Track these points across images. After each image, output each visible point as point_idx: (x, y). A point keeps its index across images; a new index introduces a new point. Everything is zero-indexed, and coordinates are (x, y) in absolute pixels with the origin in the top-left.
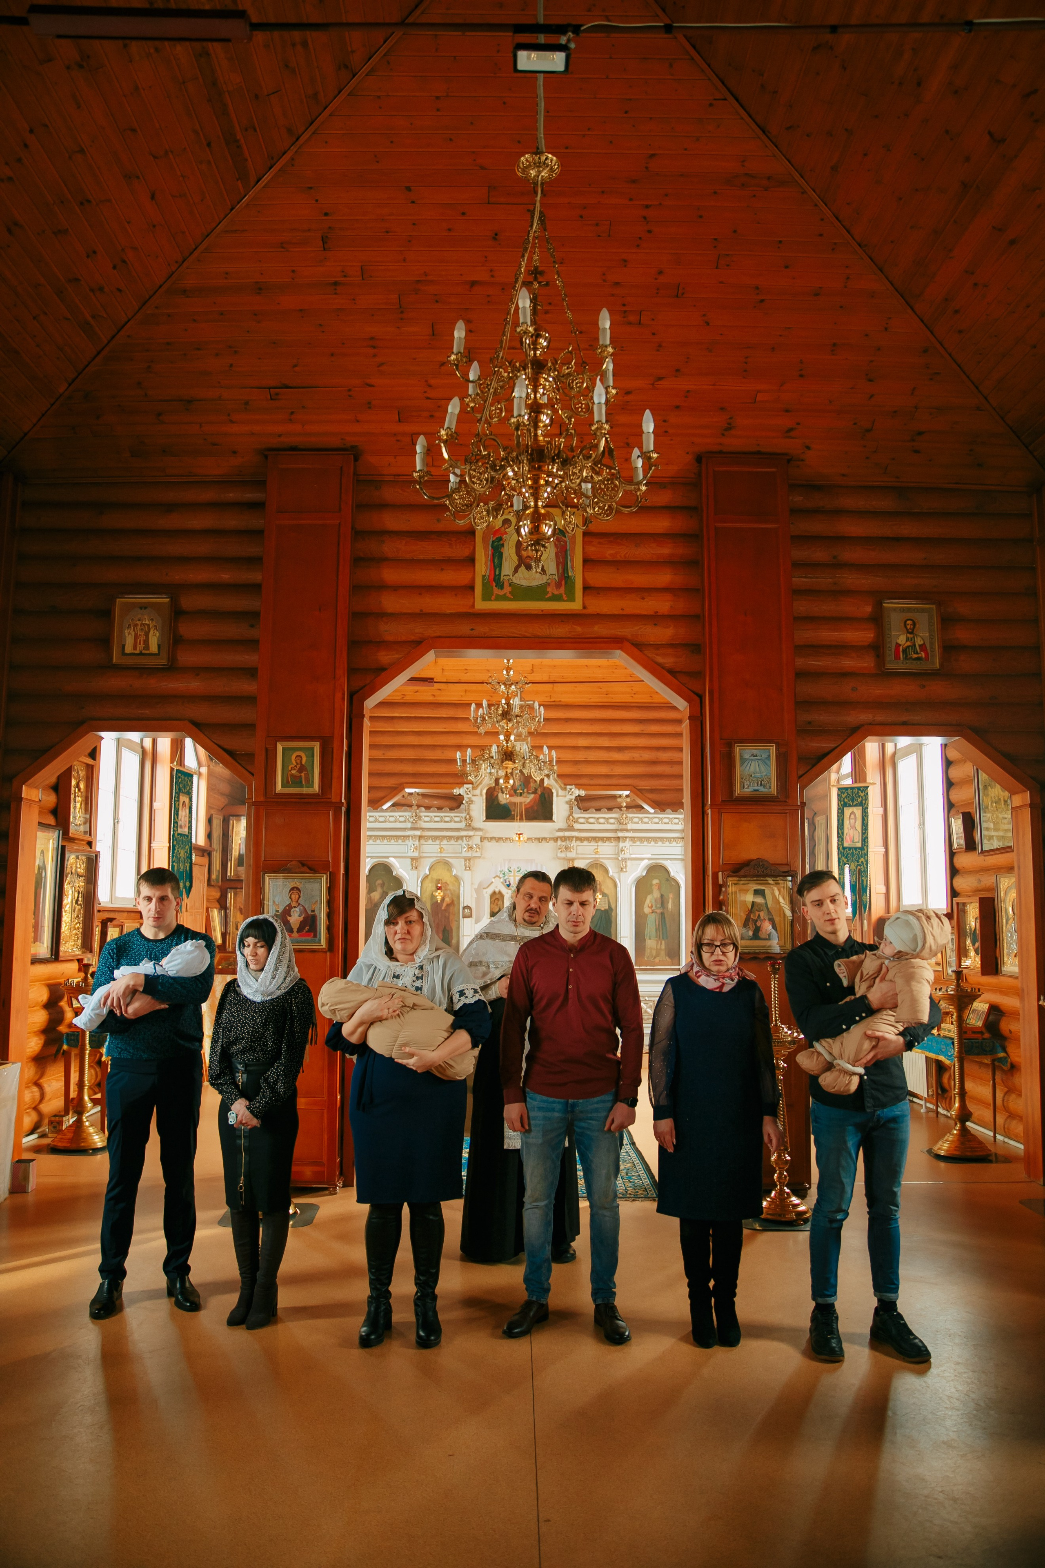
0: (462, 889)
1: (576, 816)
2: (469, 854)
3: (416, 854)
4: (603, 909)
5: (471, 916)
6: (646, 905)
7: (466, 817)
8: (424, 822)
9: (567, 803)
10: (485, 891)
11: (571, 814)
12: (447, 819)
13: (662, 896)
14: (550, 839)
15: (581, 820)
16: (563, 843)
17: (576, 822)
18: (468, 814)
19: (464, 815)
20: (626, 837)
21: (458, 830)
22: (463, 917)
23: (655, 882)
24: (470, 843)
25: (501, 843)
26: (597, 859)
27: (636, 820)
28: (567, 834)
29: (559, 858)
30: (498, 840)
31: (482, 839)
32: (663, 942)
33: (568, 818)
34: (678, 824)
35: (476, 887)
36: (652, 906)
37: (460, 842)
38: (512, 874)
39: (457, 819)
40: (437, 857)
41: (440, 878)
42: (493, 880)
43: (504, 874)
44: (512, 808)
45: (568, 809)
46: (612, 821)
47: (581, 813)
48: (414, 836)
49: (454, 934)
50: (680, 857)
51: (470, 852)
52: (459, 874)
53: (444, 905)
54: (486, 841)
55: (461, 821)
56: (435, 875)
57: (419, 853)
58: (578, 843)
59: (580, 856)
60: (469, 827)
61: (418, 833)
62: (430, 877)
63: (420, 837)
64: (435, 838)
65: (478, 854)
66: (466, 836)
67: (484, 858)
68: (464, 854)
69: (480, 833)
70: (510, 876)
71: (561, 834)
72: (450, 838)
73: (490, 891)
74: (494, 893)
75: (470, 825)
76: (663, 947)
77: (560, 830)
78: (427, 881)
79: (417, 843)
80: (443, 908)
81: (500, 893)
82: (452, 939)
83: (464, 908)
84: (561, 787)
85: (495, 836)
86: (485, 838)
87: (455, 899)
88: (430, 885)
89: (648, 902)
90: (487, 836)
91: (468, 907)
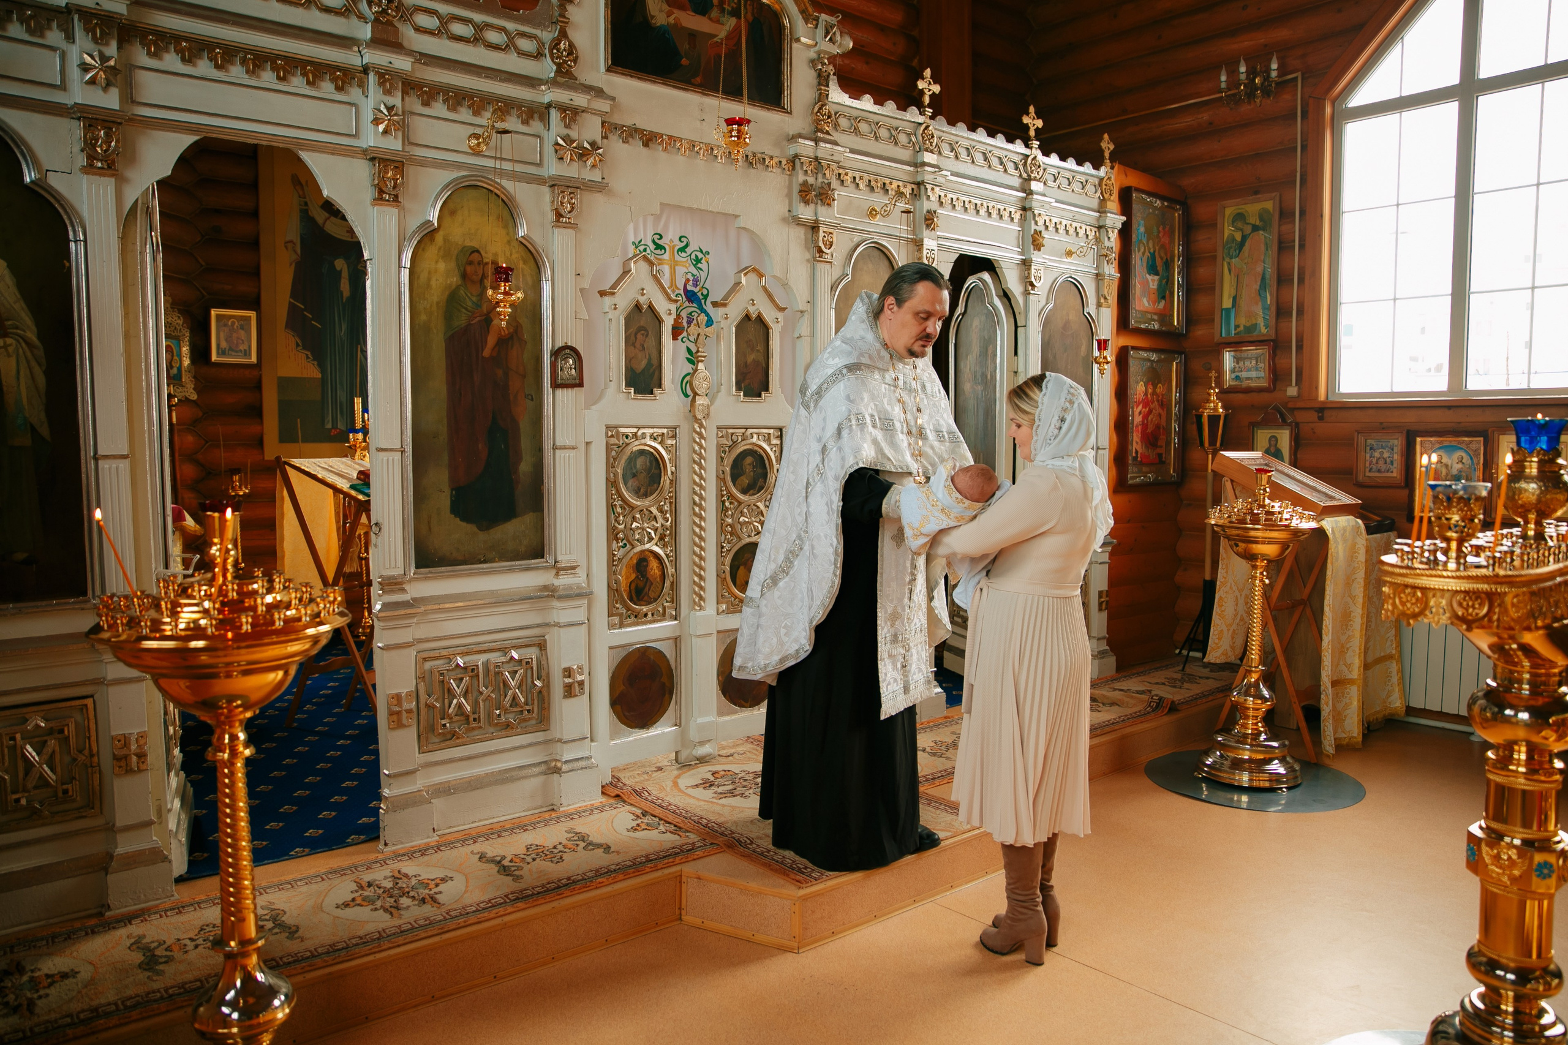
2: (572, 170)
3: (394, 144)
5: (581, 385)
7: (555, 44)
8: (418, 29)
9: (813, 62)
10: (608, 301)
11: (824, 96)
12: (493, 37)
14: (782, 158)
15: (844, 123)
16: (810, 180)
17: (832, 118)
18: (563, 34)
19: (547, 36)
21: (531, 82)
22: (555, 385)
24: (574, 134)
25: (658, 152)
29: (798, 222)
30: (649, 139)
31: (609, 127)
33: (816, 105)
35: (587, 283)
37: (536, 126)
39: (525, 44)
40: (458, 165)
41: (475, 244)
42: (633, 269)
44: (684, 46)
45: (815, 82)
46: (903, 139)
48: (386, 78)
49: (525, 444)
51: (575, 165)
52: (537, 238)
53: (491, 341)
54: (614, 138)
55: (538, 55)
56: (458, 233)
57: (403, 144)
60: (565, 75)
61: (403, 63)
62: (439, 237)
63: (410, 86)
64: (457, 98)
65: (596, 176)
66: (563, 108)
67: (611, 191)
68: (552, 168)
69: (604, 106)
70: (661, 262)
72: (505, 107)
73: (624, 299)
74: (638, 307)
75: (569, 74)
77: (798, 136)
78: (431, 252)
79: (396, 100)
80: (487, 353)
81: (651, 307)
82: (519, 458)
84: (803, 12)
85: (640, 125)
86: (616, 127)
87: (524, 322)
88: (442, 266)
90: (617, 119)
91: (568, 351)
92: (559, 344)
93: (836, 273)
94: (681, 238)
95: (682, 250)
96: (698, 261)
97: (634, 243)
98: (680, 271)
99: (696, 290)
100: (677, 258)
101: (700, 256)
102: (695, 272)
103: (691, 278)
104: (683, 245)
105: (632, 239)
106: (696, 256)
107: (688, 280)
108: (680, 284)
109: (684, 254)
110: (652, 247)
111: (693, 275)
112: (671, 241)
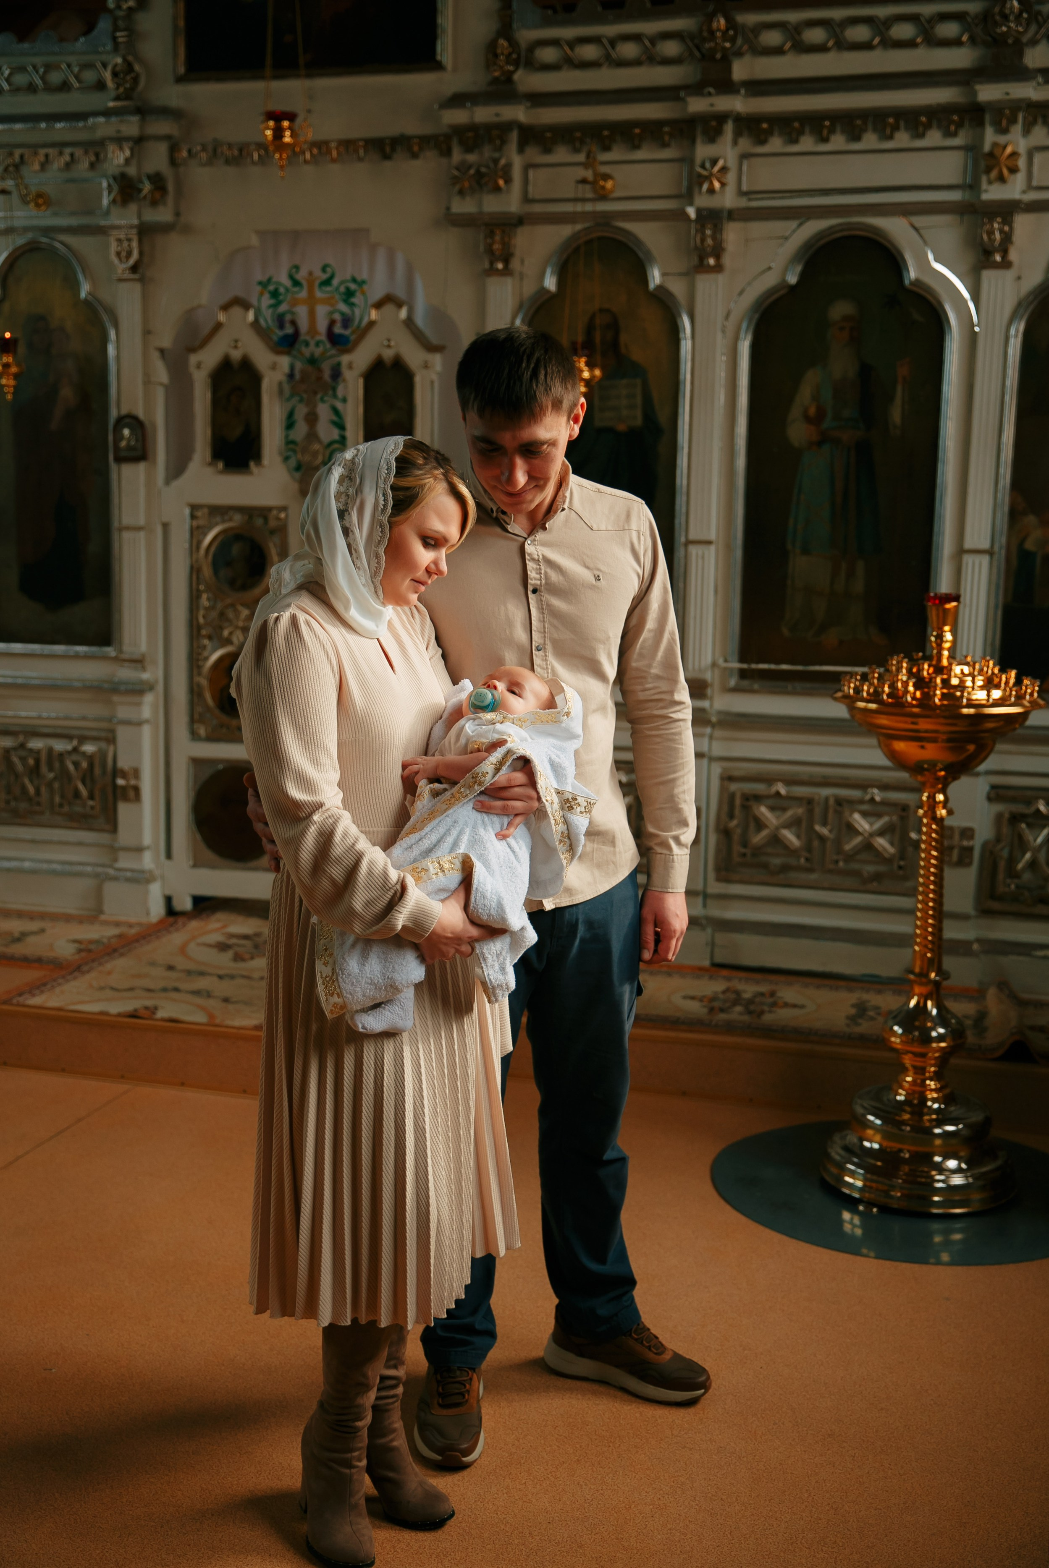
0: (111, 350)
1: (526, 35)
4: (622, 427)
5: (147, 458)
6: (796, 412)
7: (114, 62)
10: (191, 359)
11: (505, 30)
13: (865, 372)
14: (426, 141)
15: (548, 55)
16: (472, 158)
17: (528, 62)
18: (124, 49)
19: (109, 55)
20: (721, 118)
22: (121, 459)
23: (840, 310)
24: (134, 169)
26: (606, 219)
27: (772, 38)
28: (483, 114)
30: (235, 153)
31: (181, 152)
32: (860, 566)
33: (491, 48)
34: (956, 42)
35: (166, 342)
36: (821, 415)
38: (303, 294)
39: (88, 73)
41: (41, 310)
42: (222, 317)
43: (275, 294)
45: (497, 6)
46: (671, 48)
47: (548, 23)
49: (94, 522)
50: (955, 196)
51: (134, 206)
52: (104, 295)
53: (59, 416)
54: (192, 162)
55: (102, 81)
56: (25, 300)
58: (533, 154)
59: (538, 208)
65: (164, 213)
66: (119, 142)
67: (187, 230)
69: (168, 128)
70: (295, 303)
71: (458, 117)
73: (212, 355)
74: (228, 363)
75: (133, 94)
76: (859, 586)
77: (458, 100)
80: (55, 427)
81: (246, 362)
82: (87, 538)
83: (121, 421)
85: (223, 139)
86: (195, 148)
87: (91, 389)
89: (805, 395)
90: (201, 138)
91: (127, 420)
92: (124, 411)
93: (529, 289)
94: (324, 269)
95: (327, 282)
96: (349, 294)
97: (260, 283)
98: (322, 311)
99: (347, 332)
100: (319, 294)
101: (353, 286)
102: (343, 307)
103: (337, 317)
104: (325, 277)
105: (259, 276)
106: (348, 289)
107: (332, 323)
108: (322, 325)
109: (328, 289)
110: (287, 282)
111: (342, 314)
112: (310, 274)
